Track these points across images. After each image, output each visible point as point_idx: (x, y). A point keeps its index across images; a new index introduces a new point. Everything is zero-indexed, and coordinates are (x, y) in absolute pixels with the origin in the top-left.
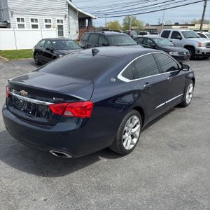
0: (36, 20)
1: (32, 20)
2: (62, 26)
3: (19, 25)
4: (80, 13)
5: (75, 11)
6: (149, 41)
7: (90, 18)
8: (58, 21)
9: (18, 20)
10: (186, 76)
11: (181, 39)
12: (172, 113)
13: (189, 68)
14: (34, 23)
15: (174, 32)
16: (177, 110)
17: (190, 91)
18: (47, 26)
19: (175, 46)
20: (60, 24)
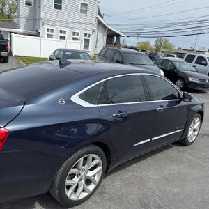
0: (65, 32)
1: (61, 32)
2: (89, 40)
3: (48, 35)
4: (109, 29)
5: (105, 27)
6: (170, 63)
7: (118, 36)
8: (86, 35)
9: (48, 30)
10: (189, 107)
11: (206, 65)
12: (166, 151)
13: (191, 98)
14: (63, 35)
15: (199, 57)
16: (174, 148)
17: (196, 126)
18: (74, 39)
19: (197, 72)
20: (87, 38)
